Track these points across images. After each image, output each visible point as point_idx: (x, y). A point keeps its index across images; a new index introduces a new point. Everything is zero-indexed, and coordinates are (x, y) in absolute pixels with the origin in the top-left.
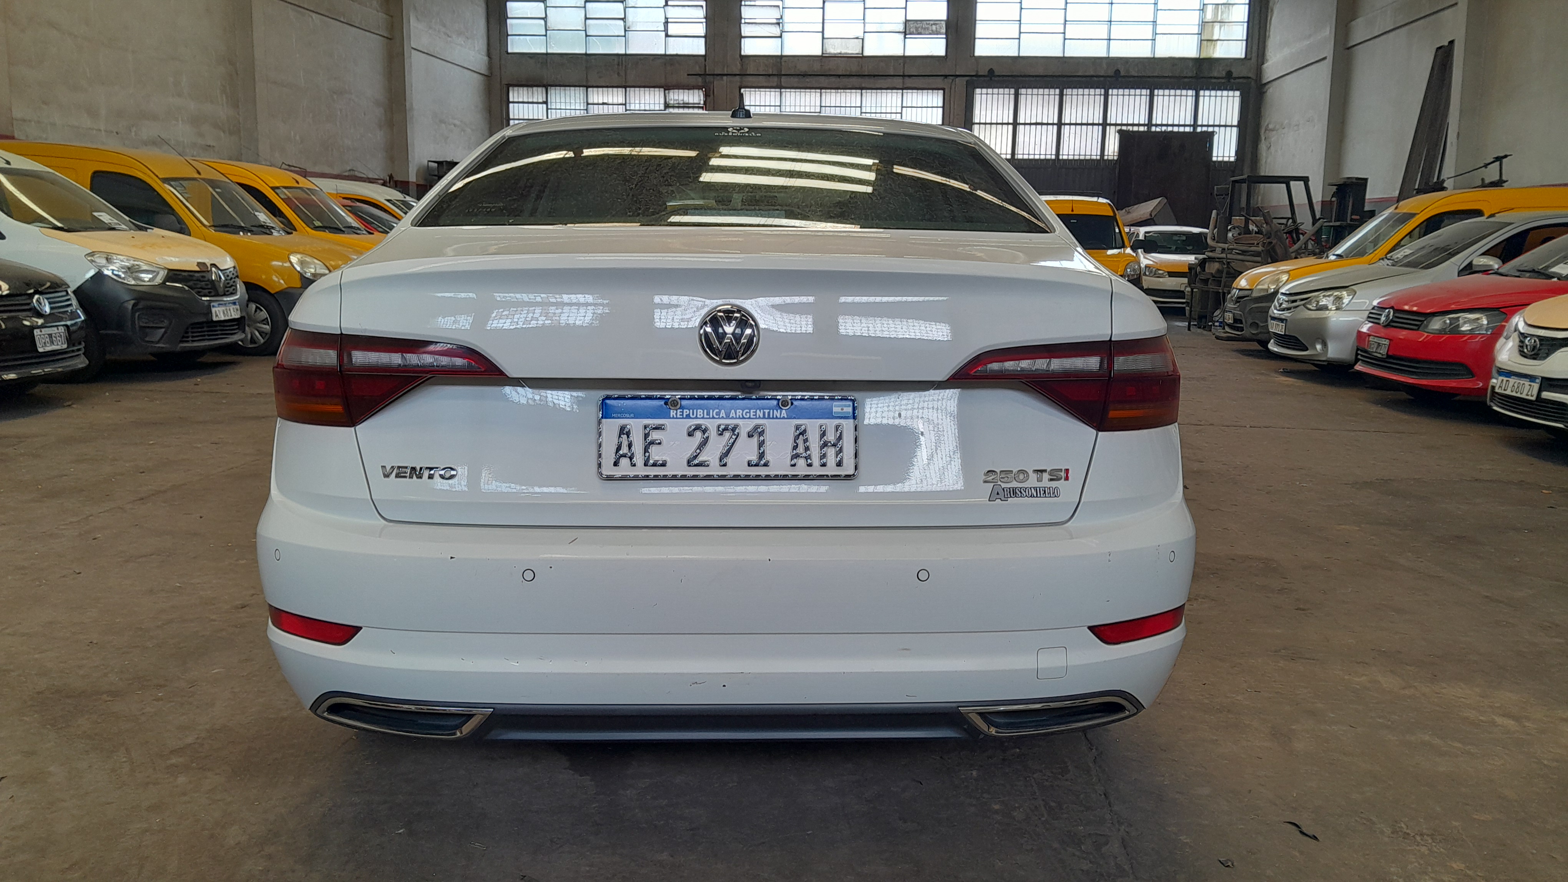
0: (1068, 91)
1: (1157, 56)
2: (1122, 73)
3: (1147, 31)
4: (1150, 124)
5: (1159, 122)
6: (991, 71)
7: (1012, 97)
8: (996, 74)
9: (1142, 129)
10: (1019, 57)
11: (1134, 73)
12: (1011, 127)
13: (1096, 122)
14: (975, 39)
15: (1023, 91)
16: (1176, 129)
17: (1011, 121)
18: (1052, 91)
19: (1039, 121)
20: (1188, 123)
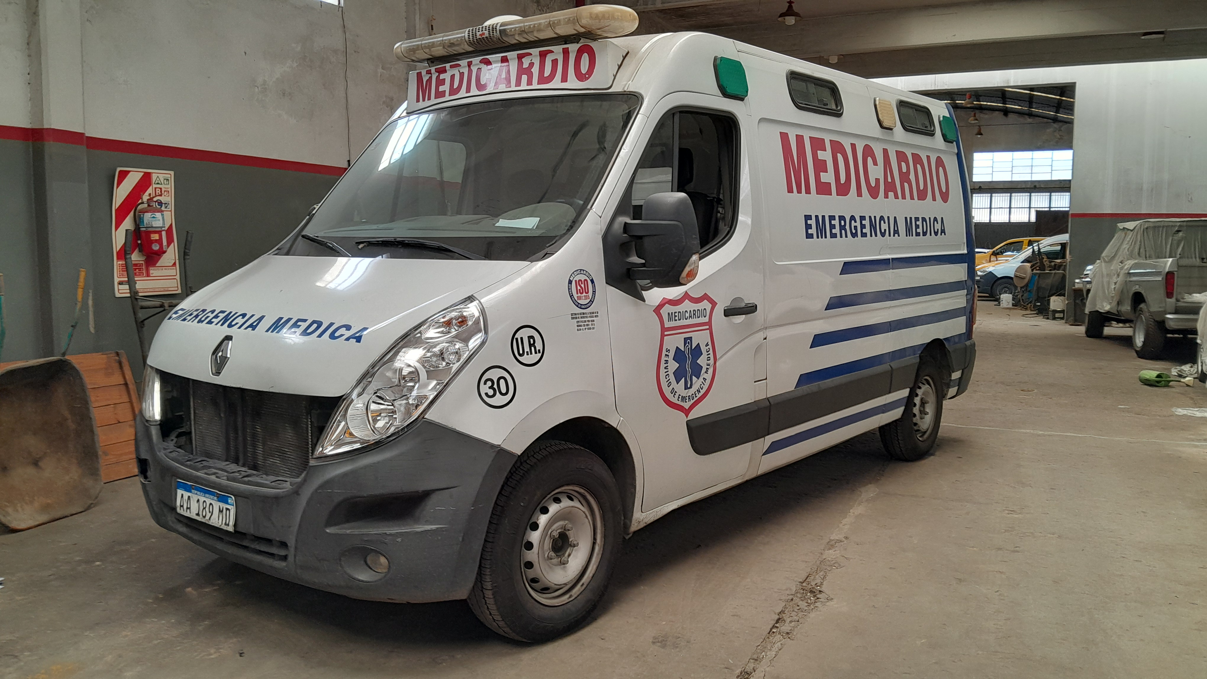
0: (1013, 194)
1: (1054, 178)
2: (1037, 187)
3: (1049, 169)
4: (1050, 207)
5: (1054, 206)
6: (980, 187)
7: (989, 198)
8: (983, 188)
9: (1046, 209)
10: (992, 182)
11: (1043, 187)
12: (989, 210)
13: (1026, 207)
14: (973, 174)
15: (994, 195)
16: (1061, 209)
17: (989, 207)
18: (1006, 194)
19: (1001, 207)
20: (1067, 206)
